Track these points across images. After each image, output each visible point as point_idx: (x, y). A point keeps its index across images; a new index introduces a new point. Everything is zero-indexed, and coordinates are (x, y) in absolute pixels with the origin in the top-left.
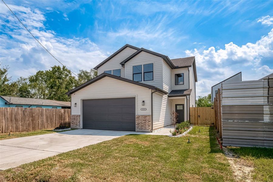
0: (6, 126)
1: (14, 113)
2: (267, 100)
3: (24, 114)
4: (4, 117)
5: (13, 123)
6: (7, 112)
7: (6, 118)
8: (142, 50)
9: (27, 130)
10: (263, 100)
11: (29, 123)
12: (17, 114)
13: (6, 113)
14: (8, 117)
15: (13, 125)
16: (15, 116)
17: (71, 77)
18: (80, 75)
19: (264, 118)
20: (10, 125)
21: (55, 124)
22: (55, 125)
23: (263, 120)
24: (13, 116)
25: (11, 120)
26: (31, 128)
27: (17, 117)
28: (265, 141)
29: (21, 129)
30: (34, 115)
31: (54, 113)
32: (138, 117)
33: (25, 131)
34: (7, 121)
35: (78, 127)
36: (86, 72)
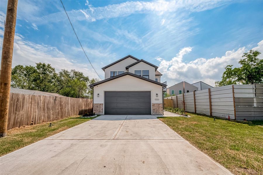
0: (39, 115)
1: (47, 101)
2: (254, 95)
3: (55, 102)
4: (37, 106)
5: (45, 113)
6: (41, 100)
7: (39, 107)
8: (142, 61)
9: (56, 118)
10: (253, 95)
11: (58, 112)
12: (49, 103)
13: (39, 101)
14: (41, 106)
15: (45, 115)
16: (48, 104)
17: (55, 73)
18: (61, 73)
19: (254, 104)
20: (42, 114)
21: (76, 111)
22: (76, 113)
23: (254, 105)
24: (46, 104)
25: (44, 110)
26: (60, 117)
27: (49, 106)
28: (255, 117)
29: (52, 119)
30: (62, 104)
31: (76, 102)
32: (154, 105)
33: (55, 120)
34: (40, 110)
35: (101, 113)
36: (67, 72)
